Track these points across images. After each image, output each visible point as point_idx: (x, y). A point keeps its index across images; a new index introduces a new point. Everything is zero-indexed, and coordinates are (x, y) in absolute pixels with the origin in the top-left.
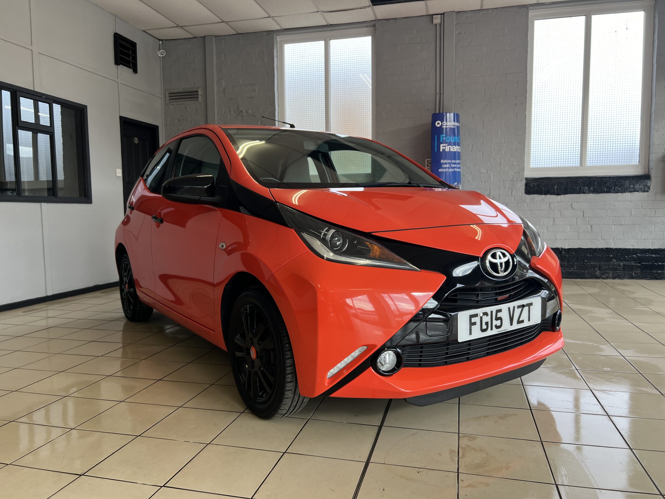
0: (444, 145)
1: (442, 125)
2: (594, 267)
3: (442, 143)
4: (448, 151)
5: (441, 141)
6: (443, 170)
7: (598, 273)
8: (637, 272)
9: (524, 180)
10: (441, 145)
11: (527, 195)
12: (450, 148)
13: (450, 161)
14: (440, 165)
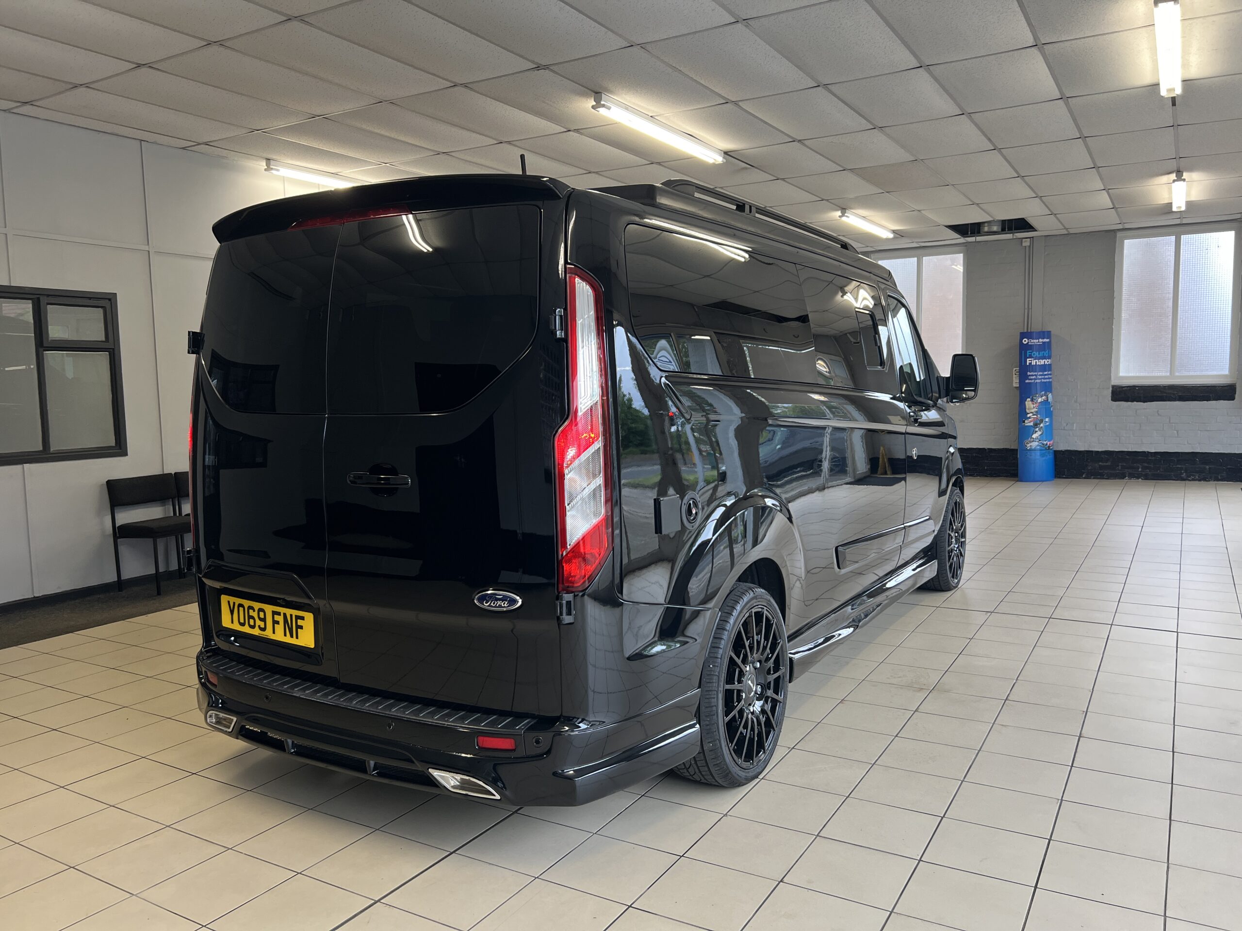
0: (1031, 359)
1: (1028, 342)
2: (1181, 469)
3: (1028, 358)
4: (1035, 364)
5: (1028, 356)
6: (1029, 381)
7: (1184, 475)
8: (1223, 475)
9: (1111, 389)
10: (1028, 360)
11: (1114, 402)
12: (1036, 362)
13: (1036, 373)
14: (1027, 377)
